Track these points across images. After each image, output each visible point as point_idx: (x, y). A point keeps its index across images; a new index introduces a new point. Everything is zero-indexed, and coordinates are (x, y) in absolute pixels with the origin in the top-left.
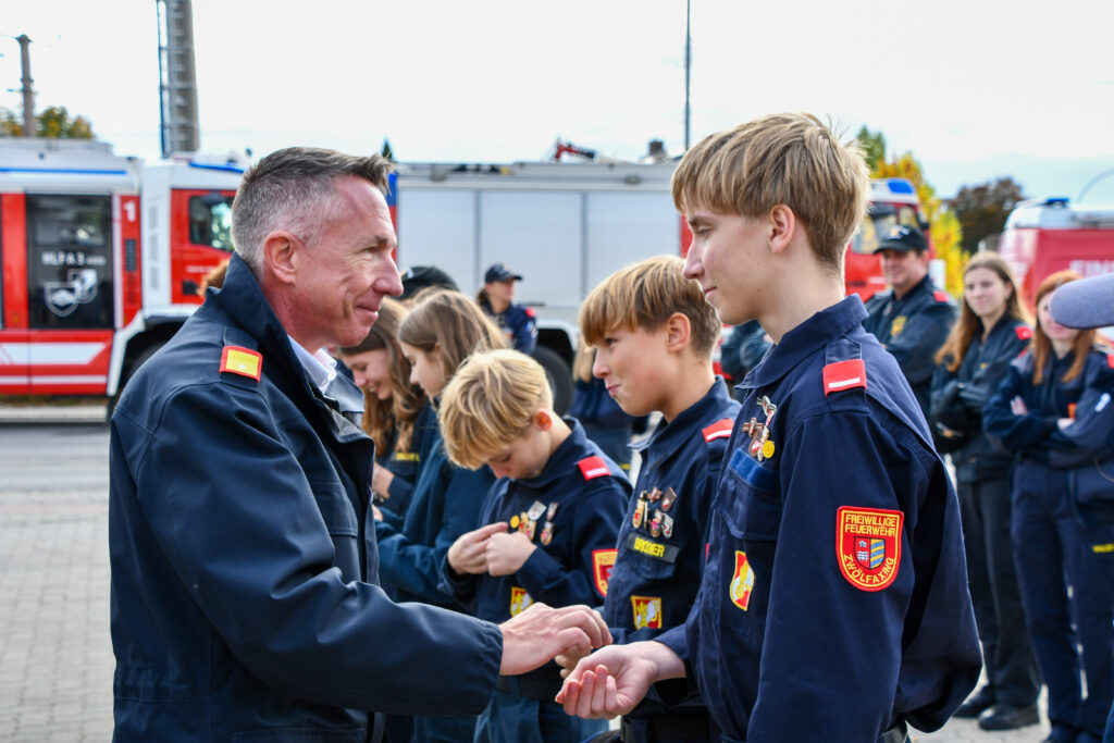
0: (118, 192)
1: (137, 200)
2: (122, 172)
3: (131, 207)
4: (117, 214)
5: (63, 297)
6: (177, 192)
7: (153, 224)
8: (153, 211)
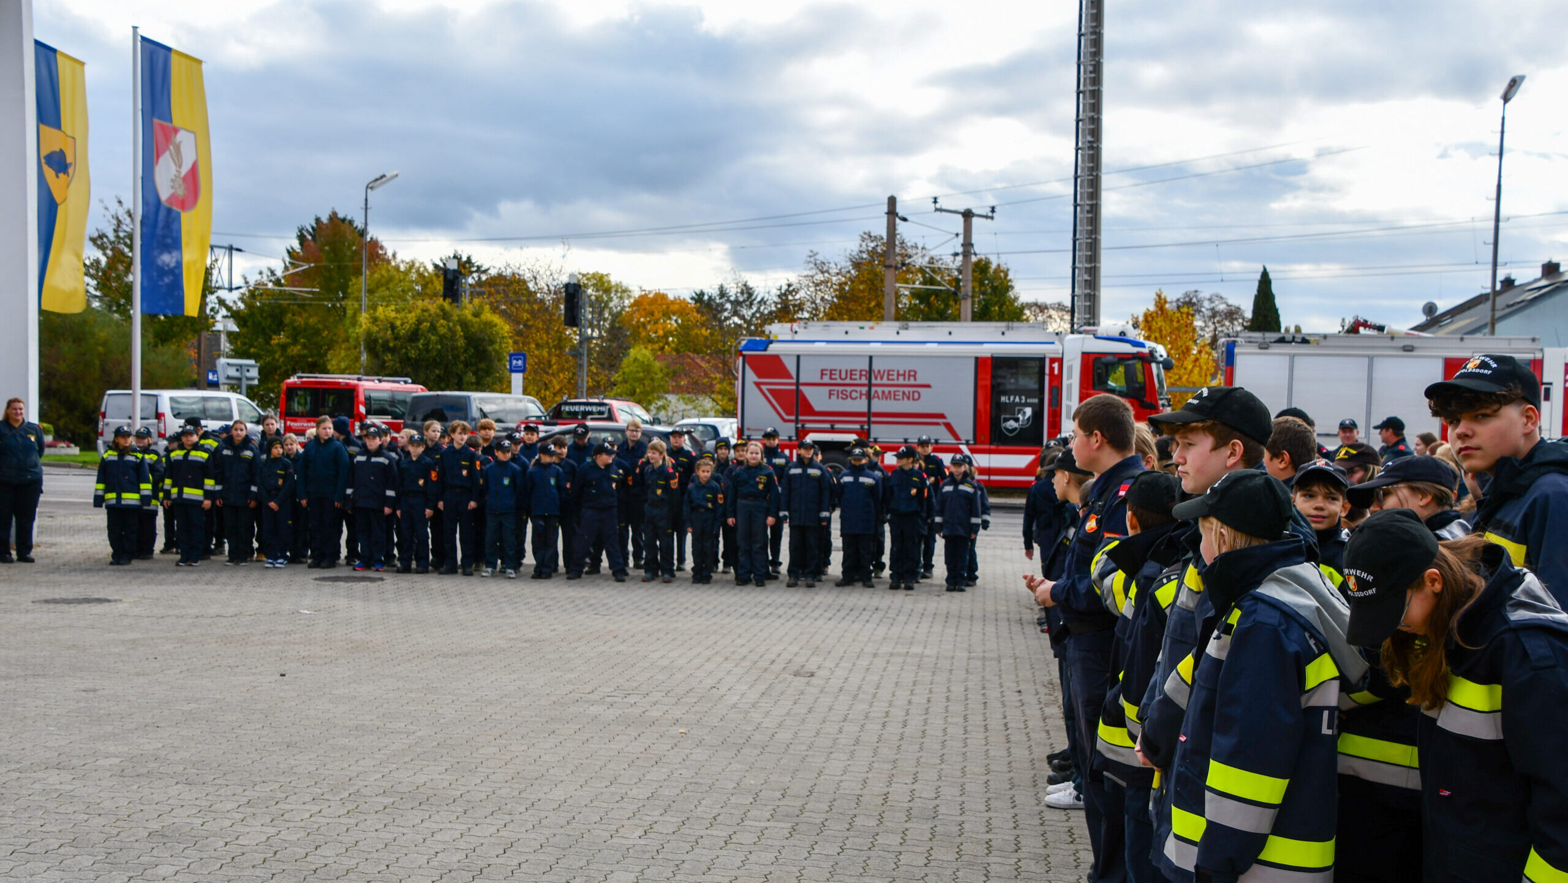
0: (1049, 355)
1: (1060, 361)
2: (1053, 343)
3: (1056, 365)
4: (1047, 371)
5: (1011, 424)
6: (1086, 356)
7: (1070, 377)
8: (1070, 368)
